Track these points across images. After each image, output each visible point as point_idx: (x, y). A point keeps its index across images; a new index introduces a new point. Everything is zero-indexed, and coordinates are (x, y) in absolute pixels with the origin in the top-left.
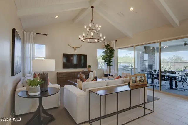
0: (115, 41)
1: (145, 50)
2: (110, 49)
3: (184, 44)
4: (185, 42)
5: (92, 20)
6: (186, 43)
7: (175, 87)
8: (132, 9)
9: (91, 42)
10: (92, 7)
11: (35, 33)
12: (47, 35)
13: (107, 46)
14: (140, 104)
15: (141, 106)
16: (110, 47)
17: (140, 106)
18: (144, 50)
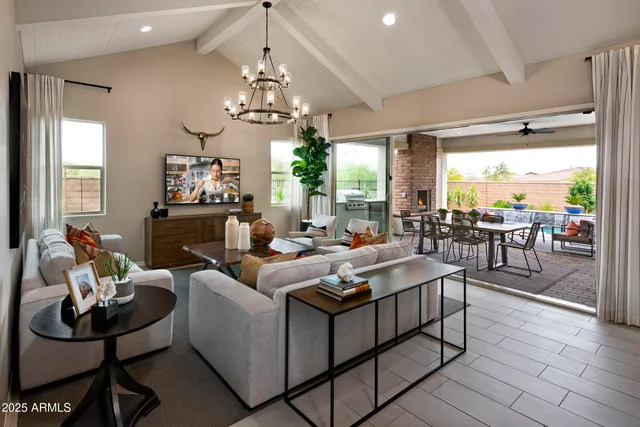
0: (326, 117)
1: (410, 146)
2: (318, 142)
3: (520, 131)
4: (526, 124)
5: (267, 50)
6: (528, 127)
7: (501, 264)
8: (389, 19)
9: (260, 123)
10: (267, 5)
11: (60, 82)
12: (109, 89)
13: (308, 134)
14: (421, 326)
15: (424, 330)
16: (316, 136)
17: (420, 332)
18: (406, 147)
